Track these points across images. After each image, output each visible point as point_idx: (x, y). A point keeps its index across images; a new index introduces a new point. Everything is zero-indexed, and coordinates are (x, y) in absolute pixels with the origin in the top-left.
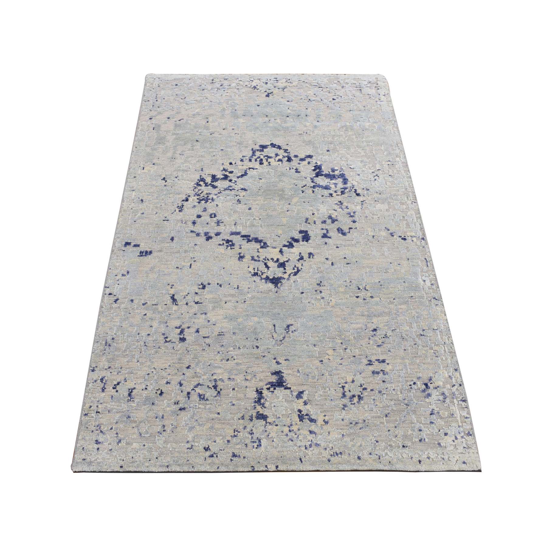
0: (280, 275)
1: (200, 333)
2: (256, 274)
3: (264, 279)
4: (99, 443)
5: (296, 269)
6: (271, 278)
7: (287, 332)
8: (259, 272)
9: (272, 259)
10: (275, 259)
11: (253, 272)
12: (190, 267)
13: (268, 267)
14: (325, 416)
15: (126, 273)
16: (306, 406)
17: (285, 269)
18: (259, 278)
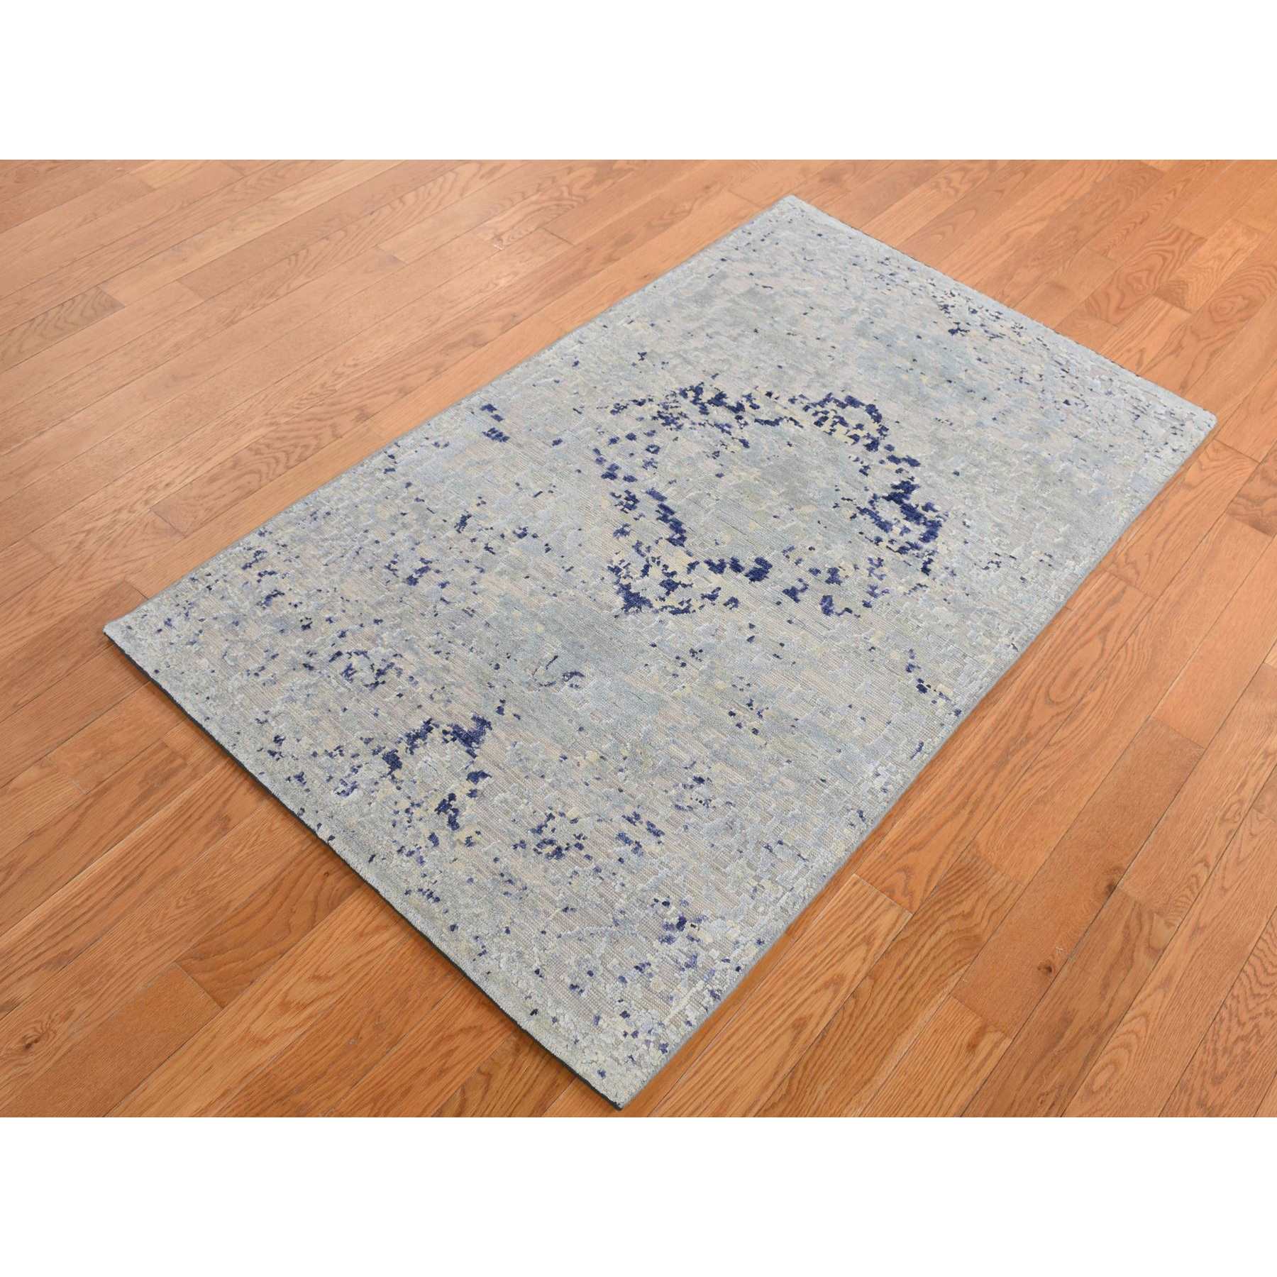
0: (650, 596)
1: (444, 590)
2: (616, 570)
3: (621, 585)
4: (170, 625)
5: (685, 605)
6: (633, 591)
7: (564, 680)
8: (624, 571)
9: (666, 567)
10: (669, 571)
11: (616, 563)
12: (536, 496)
13: (645, 572)
14: (478, 833)
15: (442, 444)
16: (467, 798)
17: (668, 594)
18: (615, 579)
